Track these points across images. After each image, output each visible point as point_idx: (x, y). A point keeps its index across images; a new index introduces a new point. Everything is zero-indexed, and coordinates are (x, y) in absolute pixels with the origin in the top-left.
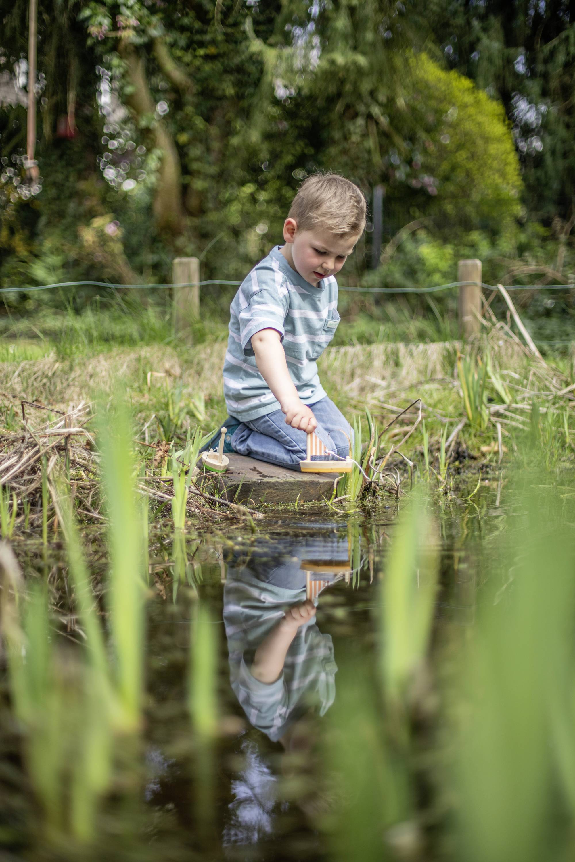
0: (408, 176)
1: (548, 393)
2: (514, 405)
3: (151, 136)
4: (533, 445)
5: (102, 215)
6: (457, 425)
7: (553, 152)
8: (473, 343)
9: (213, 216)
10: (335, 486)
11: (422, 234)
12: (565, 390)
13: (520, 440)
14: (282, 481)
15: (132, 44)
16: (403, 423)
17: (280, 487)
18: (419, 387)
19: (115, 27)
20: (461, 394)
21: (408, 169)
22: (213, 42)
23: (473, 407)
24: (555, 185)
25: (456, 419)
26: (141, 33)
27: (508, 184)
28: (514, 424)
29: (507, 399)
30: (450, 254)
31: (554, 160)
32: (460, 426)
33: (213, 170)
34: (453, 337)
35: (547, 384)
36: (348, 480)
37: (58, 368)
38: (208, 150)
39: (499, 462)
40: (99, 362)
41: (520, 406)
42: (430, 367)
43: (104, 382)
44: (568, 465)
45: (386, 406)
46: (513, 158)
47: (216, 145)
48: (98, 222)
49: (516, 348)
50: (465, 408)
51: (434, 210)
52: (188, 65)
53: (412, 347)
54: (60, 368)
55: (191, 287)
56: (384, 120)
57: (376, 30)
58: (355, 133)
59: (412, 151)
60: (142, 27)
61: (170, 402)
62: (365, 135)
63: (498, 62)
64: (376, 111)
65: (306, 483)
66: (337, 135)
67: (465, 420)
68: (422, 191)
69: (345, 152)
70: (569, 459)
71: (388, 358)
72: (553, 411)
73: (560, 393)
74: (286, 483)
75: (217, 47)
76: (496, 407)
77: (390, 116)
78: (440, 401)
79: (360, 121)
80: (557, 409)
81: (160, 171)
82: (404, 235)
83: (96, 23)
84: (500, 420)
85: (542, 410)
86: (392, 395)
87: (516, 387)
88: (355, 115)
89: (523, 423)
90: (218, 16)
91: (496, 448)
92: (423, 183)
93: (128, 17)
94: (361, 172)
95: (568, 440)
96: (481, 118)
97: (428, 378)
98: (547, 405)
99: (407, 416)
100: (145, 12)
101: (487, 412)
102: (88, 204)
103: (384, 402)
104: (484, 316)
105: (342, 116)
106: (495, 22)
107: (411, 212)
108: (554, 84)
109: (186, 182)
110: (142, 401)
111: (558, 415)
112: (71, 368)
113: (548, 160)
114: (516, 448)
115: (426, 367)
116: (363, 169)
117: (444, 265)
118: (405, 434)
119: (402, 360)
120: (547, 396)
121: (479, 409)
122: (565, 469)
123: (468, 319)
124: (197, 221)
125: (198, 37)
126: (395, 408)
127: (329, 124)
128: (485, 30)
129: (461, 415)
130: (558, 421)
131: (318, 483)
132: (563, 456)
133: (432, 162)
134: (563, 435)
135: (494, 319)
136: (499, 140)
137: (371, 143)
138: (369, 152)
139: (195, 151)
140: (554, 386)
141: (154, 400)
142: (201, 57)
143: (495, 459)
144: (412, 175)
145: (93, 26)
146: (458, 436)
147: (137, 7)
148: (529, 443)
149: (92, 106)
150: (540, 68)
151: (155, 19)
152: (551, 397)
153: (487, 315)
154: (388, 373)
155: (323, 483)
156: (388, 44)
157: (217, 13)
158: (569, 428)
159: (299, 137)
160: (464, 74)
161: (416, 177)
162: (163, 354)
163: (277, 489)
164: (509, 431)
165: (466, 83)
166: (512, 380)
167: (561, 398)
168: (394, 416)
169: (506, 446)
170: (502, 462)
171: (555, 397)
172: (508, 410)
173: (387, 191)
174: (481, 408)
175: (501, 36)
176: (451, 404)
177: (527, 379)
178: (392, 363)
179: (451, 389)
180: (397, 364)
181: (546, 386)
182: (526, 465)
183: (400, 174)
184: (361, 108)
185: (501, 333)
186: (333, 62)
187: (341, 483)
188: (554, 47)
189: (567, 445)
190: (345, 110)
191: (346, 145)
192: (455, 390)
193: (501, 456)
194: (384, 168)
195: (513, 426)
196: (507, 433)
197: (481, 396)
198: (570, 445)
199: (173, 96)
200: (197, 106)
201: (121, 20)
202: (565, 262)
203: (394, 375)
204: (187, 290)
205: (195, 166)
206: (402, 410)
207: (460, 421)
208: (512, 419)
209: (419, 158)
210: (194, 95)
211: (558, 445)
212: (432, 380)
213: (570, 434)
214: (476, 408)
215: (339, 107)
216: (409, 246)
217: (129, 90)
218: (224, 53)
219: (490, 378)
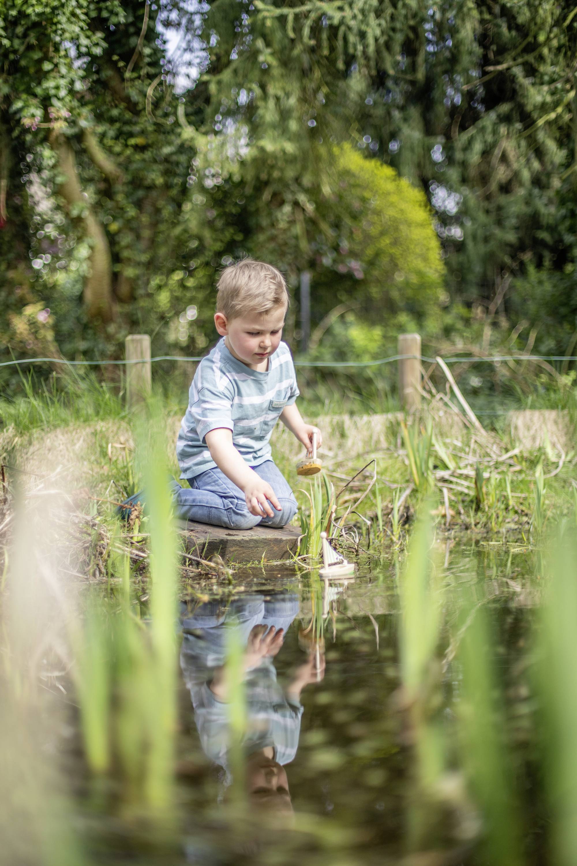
0: (335, 261)
1: (488, 459)
2: (459, 471)
3: (82, 224)
4: (478, 509)
5: (34, 303)
6: (405, 490)
7: (474, 237)
8: (414, 415)
9: (143, 303)
10: (299, 543)
11: (351, 318)
12: (505, 456)
13: (466, 504)
14: (247, 539)
15: (64, 135)
16: (352, 490)
17: (245, 545)
18: (366, 456)
19: (47, 118)
20: (407, 462)
21: (335, 254)
22: (143, 132)
23: (420, 473)
24: (478, 269)
25: (404, 485)
26: (72, 124)
27: (430, 268)
28: (460, 489)
29: (451, 465)
30: (378, 335)
31: (475, 244)
32: (408, 492)
33: (144, 258)
34: (395, 409)
35: (488, 450)
36: (310, 538)
37: (17, 443)
38: (138, 237)
39: (447, 524)
40: (56, 436)
41: (465, 472)
42: (375, 438)
43: (62, 456)
44: (513, 526)
45: (335, 474)
46: (434, 244)
47: (146, 233)
48: (29, 310)
49: (456, 418)
50: (411, 473)
51: (360, 295)
52: (119, 154)
53: (356, 418)
54: (19, 443)
55: (144, 363)
56: (310, 207)
57: (300, 120)
58: (282, 220)
59: (339, 236)
60: (73, 118)
61: (130, 472)
62: (292, 222)
63: (419, 150)
64: (302, 198)
65: (270, 540)
66: (265, 222)
67: (412, 486)
68: (349, 276)
69: (273, 238)
70: (513, 520)
71: (333, 430)
72: (495, 477)
73: (501, 459)
74: (251, 540)
75: (147, 138)
76: (441, 473)
77: (316, 203)
78: (386, 469)
79: (287, 209)
80: (499, 473)
81: (90, 258)
82: (333, 318)
83: (29, 114)
84: (446, 485)
85: (486, 475)
86: (340, 465)
87: (459, 454)
88: (282, 203)
89: (468, 488)
90: (149, 108)
91: (443, 512)
92: (350, 268)
93: (59, 108)
94: (289, 258)
95: (511, 503)
96: (403, 206)
97: (373, 447)
98: (489, 470)
99: (356, 483)
100: (75, 103)
101: (433, 477)
102: (19, 292)
103: (334, 471)
104: (424, 388)
105: (269, 204)
106: (414, 112)
107: (339, 297)
108: (472, 172)
109: (116, 270)
110: (102, 472)
111: (500, 480)
112: (30, 443)
113: (470, 245)
114: (462, 511)
115: (371, 437)
116: (291, 254)
117: (373, 347)
118: (356, 501)
119: (347, 432)
120: (489, 462)
121: (425, 475)
122: (511, 529)
123: (409, 391)
124: (127, 308)
125: (126, 128)
126: (344, 477)
127: (257, 210)
128: (405, 120)
129: (408, 481)
130: (501, 485)
131: (281, 541)
132: (507, 518)
133: (357, 248)
134: (506, 498)
135: (434, 391)
136: (422, 225)
137: (298, 229)
138: (296, 238)
139: (126, 239)
140: (495, 452)
141: (115, 471)
142: (132, 146)
143: (443, 522)
144: (339, 260)
145: (25, 117)
146: (406, 501)
147: (68, 99)
148: (474, 506)
149: (22, 196)
150: (459, 156)
151: (85, 111)
152: (492, 464)
153: (427, 387)
154: (334, 443)
155: (286, 540)
156: (313, 133)
157: (148, 104)
158: (512, 491)
159: (228, 224)
160: (386, 163)
161: (342, 262)
162: (119, 428)
163: (243, 547)
164: (455, 495)
165: (388, 171)
166: (455, 447)
167: (503, 463)
168: (344, 484)
169: (453, 509)
170: (450, 525)
171: (497, 463)
172: (452, 475)
173: (314, 277)
174: (428, 474)
175: (421, 125)
176: (397, 472)
177: (469, 446)
178: (337, 434)
179: (397, 458)
180: (343, 435)
181: (487, 453)
182: (473, 526)
183: (327, 261)
184: (288, 197)
185: (441, 404)
186: (262, 150)
187: (304, 541)
188: (472, 136)
189: (510, 508)
190: (272, 197)
191: (274, 232)
192: (400, 458)
193: (449, 519)
194: (311, 253)
195: (458, 491)
196: (453, 498)
197: (427, 462)
198: (513, 508)
199: (102, 186)
200: (128, 195)
201: (53, 112)
202: (491, 341)
203: (340, 446)
204: (139, 366)
205: (125, 254)
206: (350, 479)
207: (408, 487)
208: (457, 483)
209: (345, 245)
210: (124, 184)
211: (503, 507)
212: (377, 450)
213: (512, 497)
214: (423, 474)
215: (266, 196)
216: (338, 329)
217: (59, 180)
218: (153, 143)
219: (433, 446)
